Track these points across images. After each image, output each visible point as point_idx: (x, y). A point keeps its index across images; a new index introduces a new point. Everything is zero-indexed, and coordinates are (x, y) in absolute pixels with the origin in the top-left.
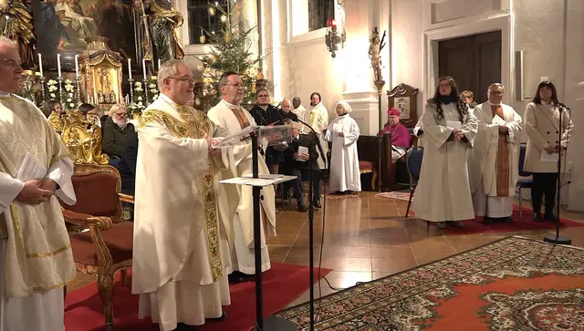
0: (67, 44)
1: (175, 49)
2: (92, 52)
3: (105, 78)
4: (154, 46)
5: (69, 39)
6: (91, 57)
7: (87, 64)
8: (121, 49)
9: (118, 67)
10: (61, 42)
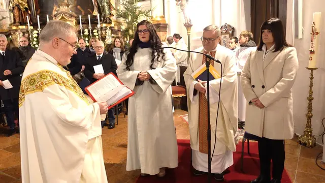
1: (110, 8)
8: (89, 10)
9: (72, 21)
10: (55, 8)
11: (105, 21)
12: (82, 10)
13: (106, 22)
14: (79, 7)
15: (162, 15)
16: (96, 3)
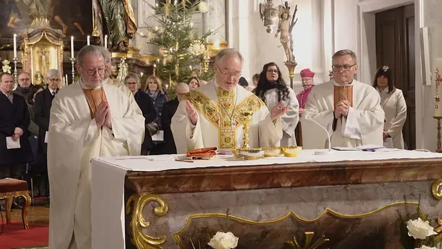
0: (17, 20)
1: (126, 24)
2: (30, 31)
3: (44, 57)
4: (104, 20)
5: (19, 14)
6: (30, 36)
7: (26, 43)
8: (76, 24)
9: (58, 46)
10: (12, 18)
11: (115, 48)
12: (63, 25)
13: (117, 50)
14: (57, 18)
15: (224, 40)
16: (100, 15)
